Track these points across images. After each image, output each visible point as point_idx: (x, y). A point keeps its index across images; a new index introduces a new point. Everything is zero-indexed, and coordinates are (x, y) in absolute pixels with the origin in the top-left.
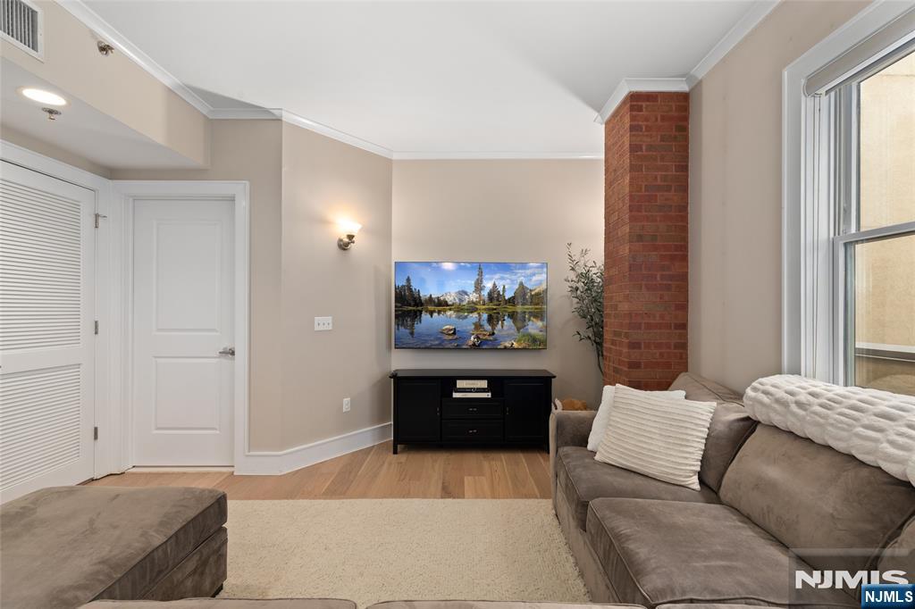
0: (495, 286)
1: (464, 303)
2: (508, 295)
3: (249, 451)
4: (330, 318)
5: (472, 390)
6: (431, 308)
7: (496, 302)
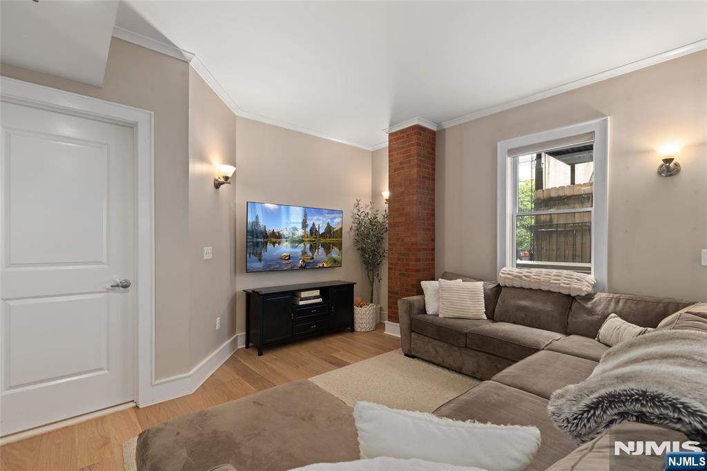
0: (314, 224)
1: (295, 237)
2: (322, 231)
3: (155, 380)
4: (211, 248)
5: (310, 298)
6: (274, 240)
7: (314, 236)
